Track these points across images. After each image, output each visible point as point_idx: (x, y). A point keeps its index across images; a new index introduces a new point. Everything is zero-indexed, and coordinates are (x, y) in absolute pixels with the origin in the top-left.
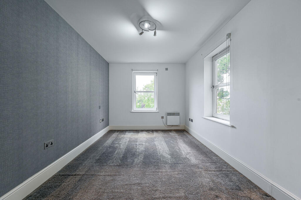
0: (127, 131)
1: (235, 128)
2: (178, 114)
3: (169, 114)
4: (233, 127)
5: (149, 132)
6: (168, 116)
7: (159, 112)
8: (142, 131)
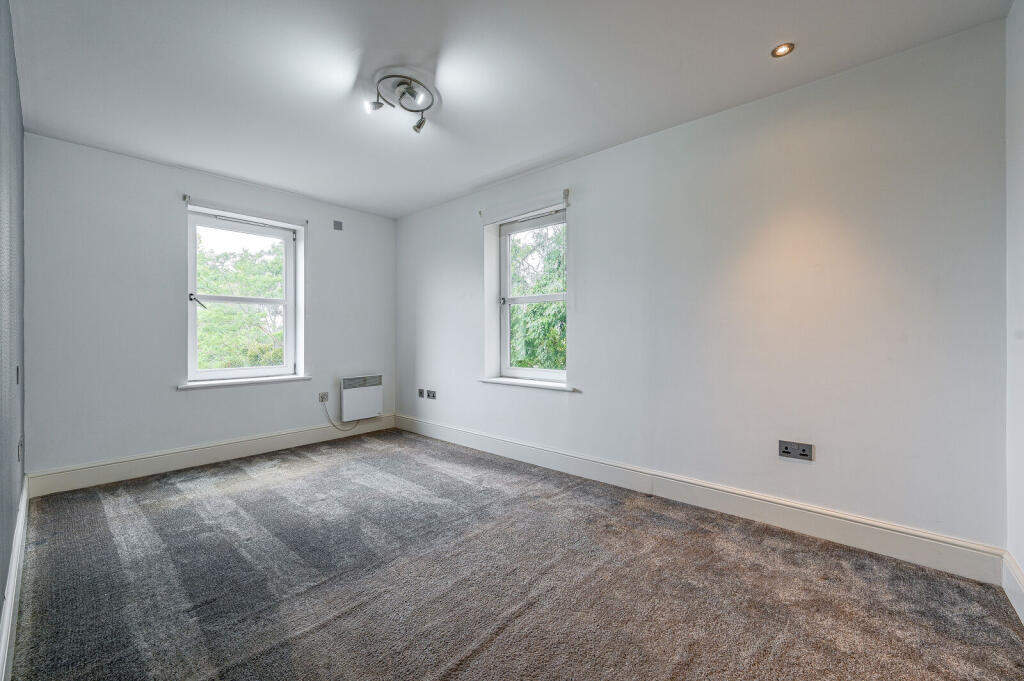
0: (178, 473)
1: (579, 392)
2: (376, 381)
3: (351, 383)
4: (575, 391)
5: (284, 460)
6: (346, 393)
7: (309, 380)
8: (249, 460)
